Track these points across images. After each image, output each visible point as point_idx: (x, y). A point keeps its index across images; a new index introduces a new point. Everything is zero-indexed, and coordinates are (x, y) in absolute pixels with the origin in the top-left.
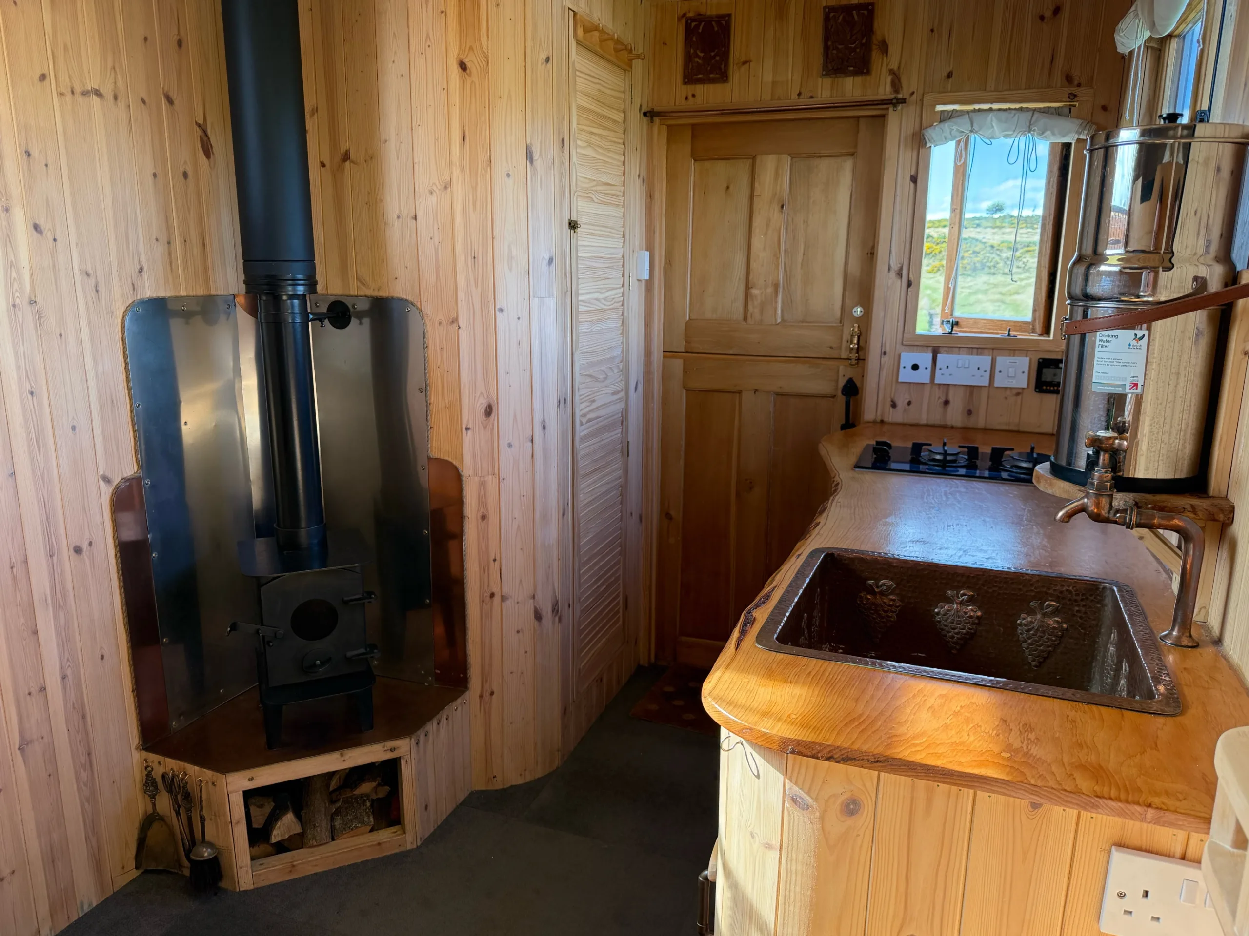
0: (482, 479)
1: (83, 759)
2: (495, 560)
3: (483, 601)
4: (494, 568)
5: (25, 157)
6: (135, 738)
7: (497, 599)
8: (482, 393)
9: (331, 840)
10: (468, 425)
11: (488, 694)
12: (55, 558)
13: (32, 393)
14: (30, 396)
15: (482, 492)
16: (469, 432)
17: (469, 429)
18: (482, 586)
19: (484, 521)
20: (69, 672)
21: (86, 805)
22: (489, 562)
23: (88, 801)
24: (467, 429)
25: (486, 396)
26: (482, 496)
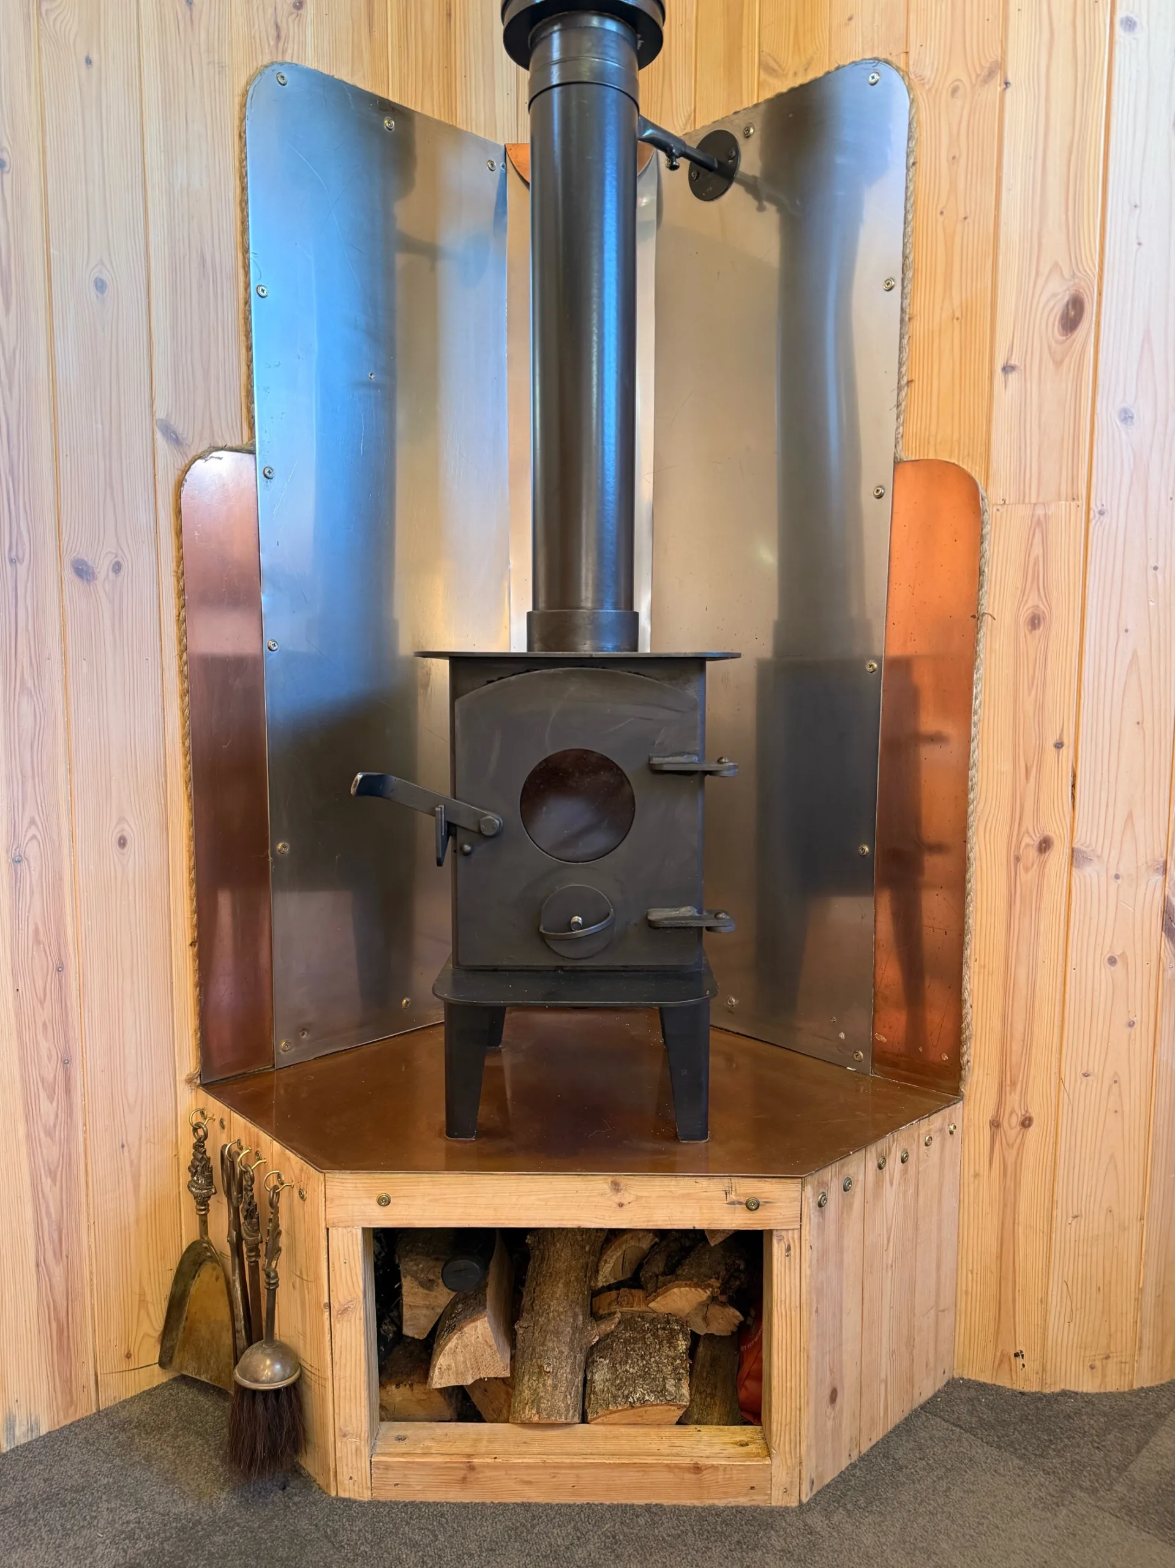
0: (1040, 511)
2: (1059, 745)
3: (1017, 859)
4: (1056, 769)
6: (188, 1062)
7: (1058, 856)
8: (1056, 265)
9: (577, 1419)
10: (1009, 358)
11: (1015, 1121)
15: (1037, 550)
16: (1013, 377)
17: (1013, 368)
18: (1017, 817)
19: (1037, 632)
20: (32, 851)
22: (1041, 753)
24: (1007, 369)
25: (1067, 273)
26: (1037, 559)
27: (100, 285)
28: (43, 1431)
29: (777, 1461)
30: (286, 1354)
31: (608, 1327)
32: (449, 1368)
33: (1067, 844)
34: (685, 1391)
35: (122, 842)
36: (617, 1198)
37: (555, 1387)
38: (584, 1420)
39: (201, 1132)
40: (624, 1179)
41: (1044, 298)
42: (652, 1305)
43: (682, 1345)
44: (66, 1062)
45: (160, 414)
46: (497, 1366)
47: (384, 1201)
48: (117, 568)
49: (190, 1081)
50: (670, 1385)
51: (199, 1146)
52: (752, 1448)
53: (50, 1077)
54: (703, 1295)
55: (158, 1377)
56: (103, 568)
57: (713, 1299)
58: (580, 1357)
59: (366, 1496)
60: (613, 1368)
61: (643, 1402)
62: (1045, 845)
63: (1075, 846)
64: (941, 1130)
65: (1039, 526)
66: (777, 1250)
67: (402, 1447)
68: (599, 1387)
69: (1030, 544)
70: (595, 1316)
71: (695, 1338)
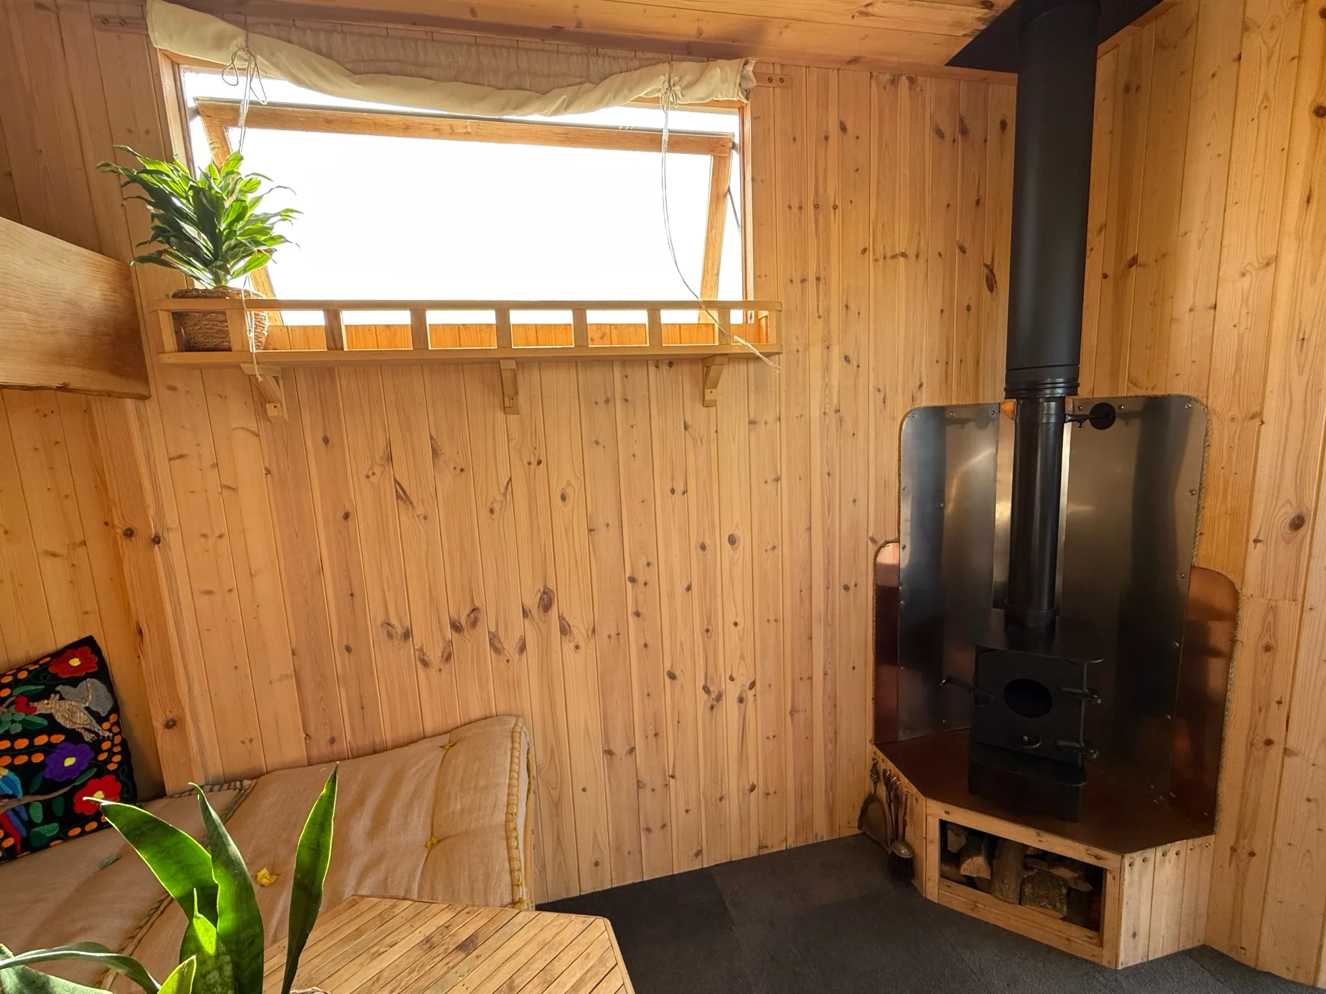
0: (1273, 603)
1: (831, 735)
2: (1280, 703)
3: (1252, 745)
4: (1278, 714)
5: (844, 308)
6: (870, 734)
7: (1276, 751)
8: (1288, 501)
9: (1017, 902)
10: (1258, 536)
11: (1246, 852)
12: (830, 590)
13: (829, 474)
14: (827, 476)
15: (1270, 619)
16: (1259, 545)
17: (1260, 541)
18: (1253, 727)
19: (1269, 653)
20: (829, 672)
21: (829, 767)
22: (1269, 702)
23: (830, 766)
24: (1256, 541)
25: (1294, 504)
26: (1269, 623)
27: (854, 501)
28: (825, 839)
29: (1105, 950)
30: (909, 847)
31: (1031, 873)
32: (967, 869)
33: (1282, 746)
34: (1065, 909)
35: (854, 668)
36: (1039, 838)
37: (1009, 889)
38: (1020, 904)
39: (875, 761)
40: (1042, 833)
41: (1280, 514)
42: (1051, 870)
43: (1064, 891)
44: (835, 733)
45: (870, 535)
46: (985, 874)
47: (947, 813)
48: (856, 585)
49: (870, 741)
50: (1058, 905)
51: (875, 765)
52: (1094, 941)
53: (831, 737)
54: (1076, 875)
55: (857, 831)
56: (852, 586)
57: (1079, 878)
58: (1020, 881)
59: (936, 901)
60: (1033, 888)
61: (1045, 907)
62: (1269, 743)
63: (1287, 746)
64: (1201, 845)
65: (1272, 609)
66: (1109, 878)
67: (949, 889)
68: (1027, 894)
69: (1265, 617)
70: (1026, 867)
71: (1070, 890)
